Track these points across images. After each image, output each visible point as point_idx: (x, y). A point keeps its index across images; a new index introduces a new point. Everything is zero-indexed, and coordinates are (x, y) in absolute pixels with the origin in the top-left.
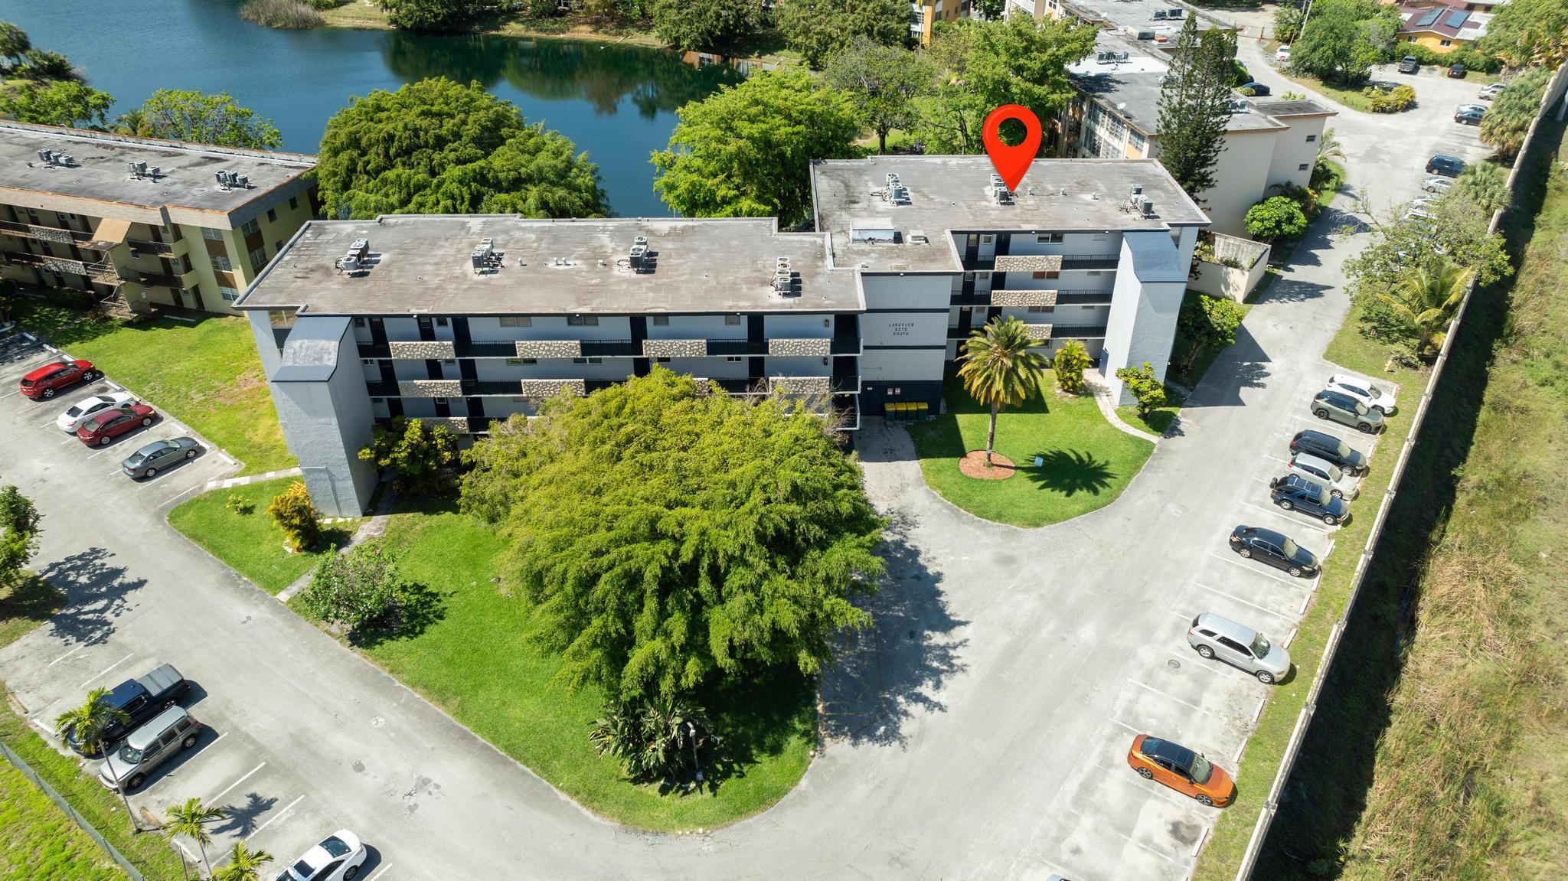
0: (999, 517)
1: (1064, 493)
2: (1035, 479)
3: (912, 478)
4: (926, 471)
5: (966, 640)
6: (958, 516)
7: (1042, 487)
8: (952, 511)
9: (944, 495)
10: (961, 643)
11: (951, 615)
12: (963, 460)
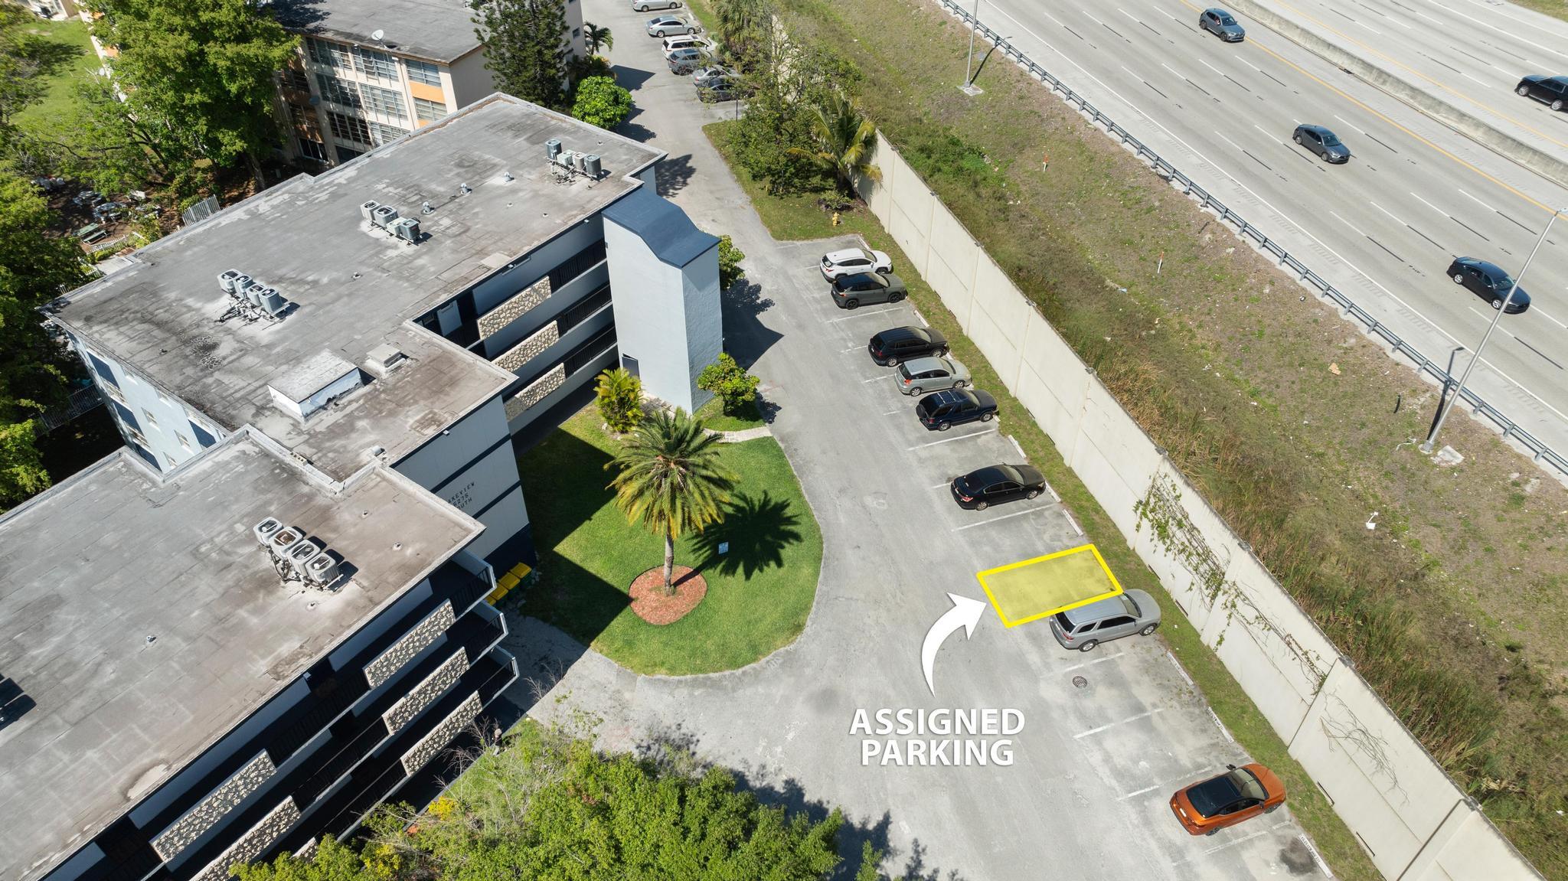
0: (755, 652)
1: (773, 564)
2: (730, 570)
3: (613, 678)
4: (617, 654)
5: (916, 843)
6: (715, 685)
7: (748, 575)
8: (703, 684)
9: (672, 670)
10: (917, 852)
11: (864, 825)
12: (633, 604)
